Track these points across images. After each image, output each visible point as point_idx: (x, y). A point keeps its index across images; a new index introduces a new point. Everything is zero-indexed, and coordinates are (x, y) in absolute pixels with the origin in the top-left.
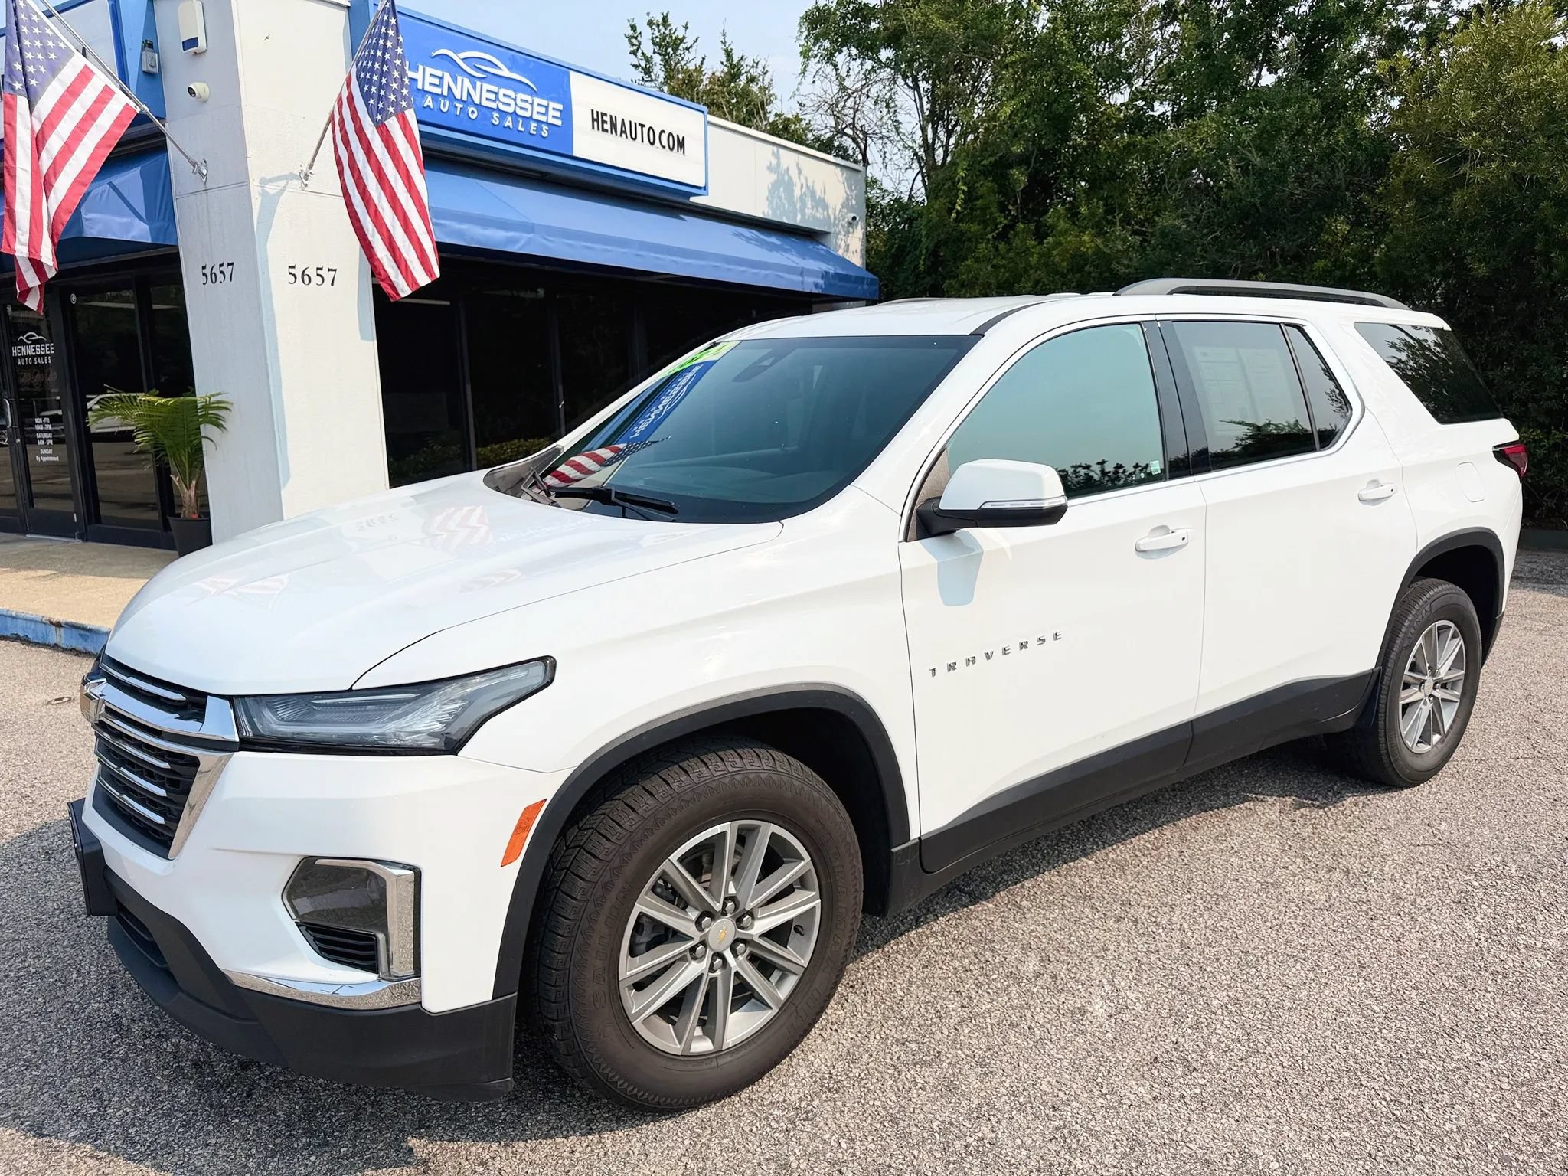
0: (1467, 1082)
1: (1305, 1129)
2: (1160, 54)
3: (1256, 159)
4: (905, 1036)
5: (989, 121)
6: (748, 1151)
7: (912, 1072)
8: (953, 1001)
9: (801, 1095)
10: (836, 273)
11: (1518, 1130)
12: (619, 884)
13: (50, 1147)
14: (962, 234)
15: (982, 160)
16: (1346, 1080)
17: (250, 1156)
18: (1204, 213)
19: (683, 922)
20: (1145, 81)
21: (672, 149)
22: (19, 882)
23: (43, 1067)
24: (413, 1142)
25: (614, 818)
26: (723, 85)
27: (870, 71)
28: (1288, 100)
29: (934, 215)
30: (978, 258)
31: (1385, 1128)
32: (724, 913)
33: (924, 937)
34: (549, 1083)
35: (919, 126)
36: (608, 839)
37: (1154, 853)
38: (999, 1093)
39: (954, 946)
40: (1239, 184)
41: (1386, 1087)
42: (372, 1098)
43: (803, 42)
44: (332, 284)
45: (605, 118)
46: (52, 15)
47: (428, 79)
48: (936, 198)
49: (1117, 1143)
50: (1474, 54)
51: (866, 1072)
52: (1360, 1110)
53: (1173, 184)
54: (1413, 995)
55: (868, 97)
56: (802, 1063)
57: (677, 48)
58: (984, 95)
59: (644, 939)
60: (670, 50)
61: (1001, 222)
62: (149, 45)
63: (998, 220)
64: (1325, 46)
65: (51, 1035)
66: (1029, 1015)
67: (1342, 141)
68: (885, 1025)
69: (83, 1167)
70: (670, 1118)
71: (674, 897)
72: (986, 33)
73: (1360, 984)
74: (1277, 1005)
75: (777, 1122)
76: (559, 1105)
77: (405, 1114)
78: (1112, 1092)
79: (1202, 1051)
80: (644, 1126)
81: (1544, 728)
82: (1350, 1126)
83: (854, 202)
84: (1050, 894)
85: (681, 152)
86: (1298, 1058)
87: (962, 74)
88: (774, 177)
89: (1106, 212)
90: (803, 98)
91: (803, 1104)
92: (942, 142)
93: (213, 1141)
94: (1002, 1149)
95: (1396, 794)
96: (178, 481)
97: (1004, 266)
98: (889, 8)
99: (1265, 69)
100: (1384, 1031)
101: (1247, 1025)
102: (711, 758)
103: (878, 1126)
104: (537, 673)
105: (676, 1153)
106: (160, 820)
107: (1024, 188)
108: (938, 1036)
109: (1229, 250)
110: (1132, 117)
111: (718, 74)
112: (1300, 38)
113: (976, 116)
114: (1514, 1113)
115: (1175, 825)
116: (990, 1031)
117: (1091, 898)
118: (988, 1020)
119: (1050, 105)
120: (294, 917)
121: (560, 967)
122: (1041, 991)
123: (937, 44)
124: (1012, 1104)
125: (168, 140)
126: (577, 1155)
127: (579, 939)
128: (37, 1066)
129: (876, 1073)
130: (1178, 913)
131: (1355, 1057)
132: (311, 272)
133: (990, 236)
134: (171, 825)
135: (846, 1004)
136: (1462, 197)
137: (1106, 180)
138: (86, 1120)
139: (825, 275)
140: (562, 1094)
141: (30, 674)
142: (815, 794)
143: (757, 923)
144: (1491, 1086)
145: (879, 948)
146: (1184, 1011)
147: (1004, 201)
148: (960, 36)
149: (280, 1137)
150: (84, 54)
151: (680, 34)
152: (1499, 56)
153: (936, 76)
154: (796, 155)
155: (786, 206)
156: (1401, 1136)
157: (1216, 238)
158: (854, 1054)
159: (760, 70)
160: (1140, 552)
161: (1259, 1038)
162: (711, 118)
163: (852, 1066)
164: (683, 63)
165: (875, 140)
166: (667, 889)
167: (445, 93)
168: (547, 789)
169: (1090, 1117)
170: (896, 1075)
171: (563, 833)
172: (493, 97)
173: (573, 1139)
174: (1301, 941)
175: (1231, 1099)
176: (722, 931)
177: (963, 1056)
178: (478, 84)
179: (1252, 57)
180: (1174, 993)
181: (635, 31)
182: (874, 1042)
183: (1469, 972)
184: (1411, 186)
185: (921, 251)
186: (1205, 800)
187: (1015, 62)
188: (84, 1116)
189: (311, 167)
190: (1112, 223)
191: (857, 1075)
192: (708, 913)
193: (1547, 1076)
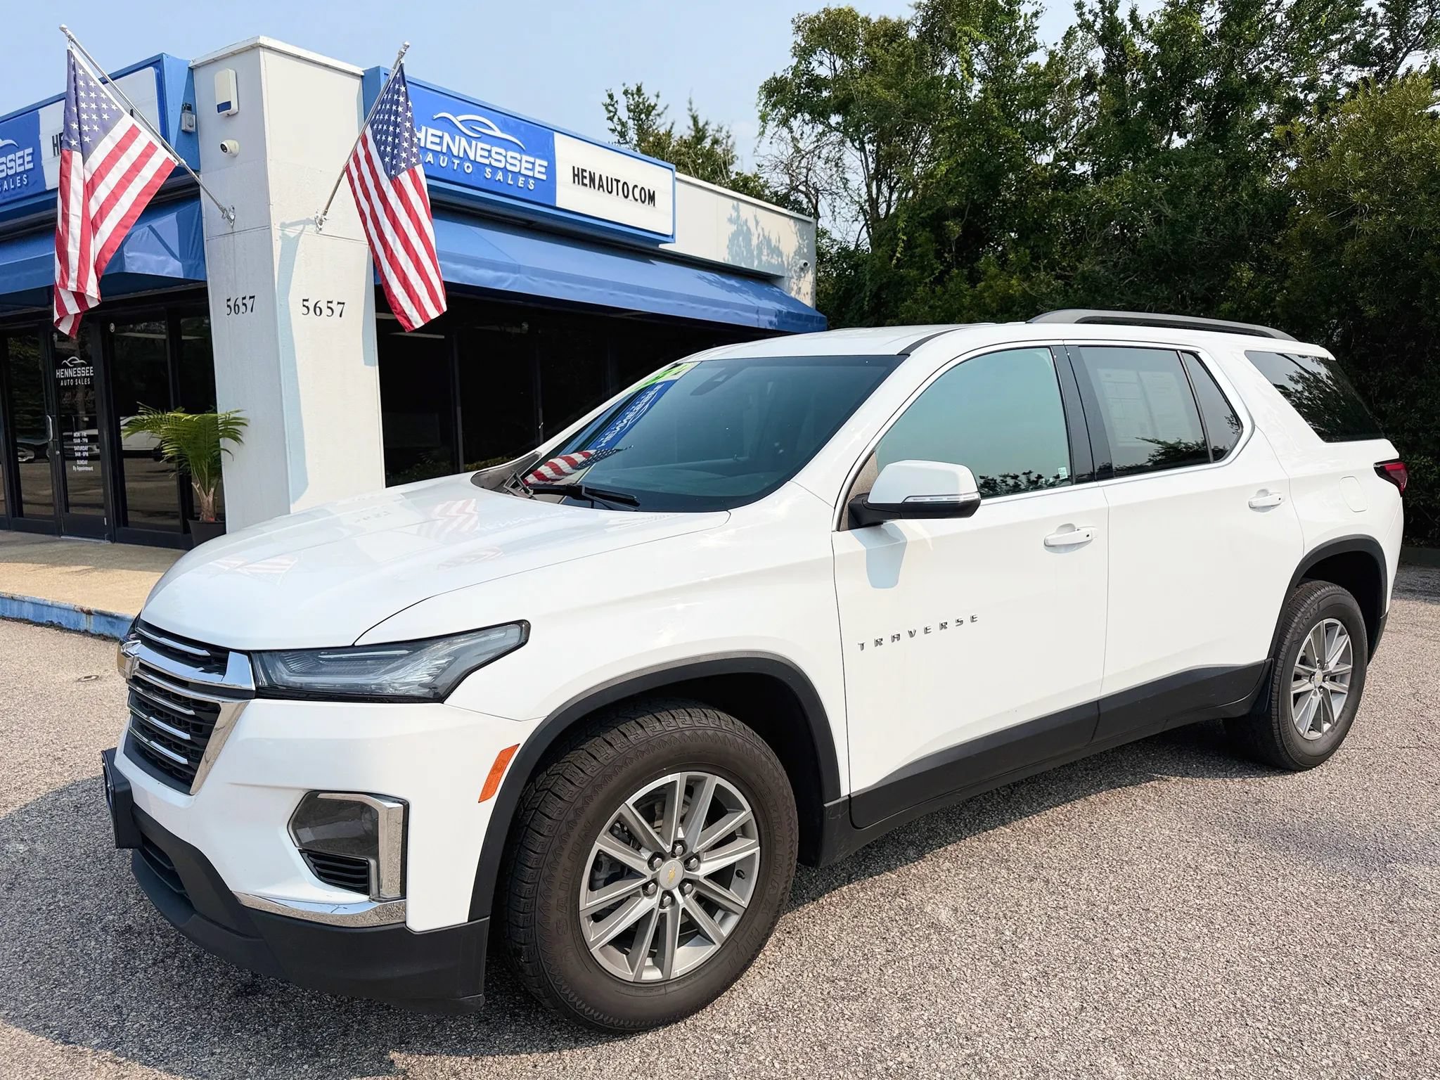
0: (1344, 1025)
1: (1194, 1061)
2: (1081, 120)
3: (1168, 211)
4: (835, 975)
5: (927, 179)
6: (691, 1069)
7: (840, 1005)
8: (879, 946)
9: (740, 1023)
10: (788, 312)
11: (1388, 1066)
12: (582, 822)
13: (75, 1052)
14: (902, 278)
15: (920, 213)
16: (1233, 1020)
17: (250, 1063)
18: (1121, 260)
19: (637, 861)
20: (1068, 144)
21: (643, 202)
22: (51, 830)
23: (70, 986)
24: (394, 1055)
25: (578, 765)
26: (690, 148)
27: (820, 134)
28: (1196, 159)
29: (877, 261)
30: (917, 299)
31: (1267, 1063)
32: (673, 855)
33: (855, 892)
34: (516, 1008)
35: (864, 183)
36: (572, 783)
37: (1066, 823)
38: (918, 1024)
39: (881, 899)
40: (1153, 233)
41: (1270, 1027)
42: (359, 1017)
43: (761, 108)
44: (341, 316)
45: (585, 174)
46: (107, 82)
47: (430, 139)
48: (879, 246)
49: (1023, 1069)
50: (1361, 121)
51: (799, 1004)
52: (1244, 1047)
53: (1092, 235)
54: (1298, 949)
55: (819, 157)
56: (741, 996)
57: (650, 115)
58: (923, 156)
59: (602, 875)
60: (643, 116)
61: (937, 268)
62: (188, 108)
63: (935, 266)
64: (1230, 114)
65: (78, 959)
66: (947, 959)
67: (1246, 198)
68: (818, 965)
69: (104, 1069)
70: (622, 1040)
71: (630, 839)
72: (925, 102)
73: (1250, 939)
74: (1172, 955)
75: (719, 1045)
76: (524, 1027)
77: (387, 1031)
78: (1020, 1026)
79: (1103, 993)
80: (599, 1046)
81: (1430, 721)
82: (1235, 1059)
83: (805, 250)
84: (971, 857)
85: (652, 205)
86: (1190, 1001)
87: (903, 137)
88: (734, 228)
89: (1033, 259)
90: (762, 159)
91: (741, 1030)
92: (885, 197)
93: (218, 1051)
94: (919, 1072)
95: (1289, 776)
96: (199, 488)
97: (939, 307)
98: (839, 80)
99: (1175, 133)
100: (1269, 979)
101: (1145, 972)
102: (663, 715)
103: (808, 1050)
104: (514, 635)
105: (627, 1069)
106: (184, 761)
107: (958, 238)
108: (865, 975)
109: (1144, 292)
110: (1056, 176)
111: (685, 137)
112: (1206, 106)
113: (915, 174)
114: (1386, 1052)
115: (1086, 799)
116: (912, 972)
117: (1007, 861)
118: (910, 962)
119: (982, 165)
120: (297, 845)
121: (527, 896)
122: (959, 939)
123: (882, 111)
124: (929, 1034)
125: (202, 189)
126: (540, 1069)
127: (546, 872)
128: (65, 985)
129: (808, 1005)
130: (1086, 875)
131: (1243, 1001)
132: (323, 305)
133: (927, 280)
134: (193, 765)
135: (783, 947)
136: (1353, 246)
137: (1033, 232)
138: (107, 1030)
139: (779, 314)
140: (527, 1017)
141: (62, 655)
142: (757, 752)
143: (703, 866)
144: (1366, 1029)
145: (814, 900)
146: (1088, 958)
147: (941, 249)
148: (901, 104)
149: (277, 1048)
150: (132, 114)
151: (652, 101)
152: (1384, 122)
153: (881, 139)
154: (754, 208)
155: (745, 253)
156: (1282, 1069)
157: (1132, 282)
158: (789, 989)
159: (724, 134)
160: (1048, 546)
161: (1155, 983)
162: (678, 175)
163: (786, 999)
164: (654, 127)
165: (825, 195)
166: (623, 831)
167: (444, 151)
168: (520, 735)
169: (999, 1046)
170: (826, 1007)
171: (532, 778)
172: (486, 154)
173: (536, 1055)
174: (1197, 901)
175: (1128, 1035)
176: (671, 871)
177: (887, 993)
178: (474, 143)
179: (1163, 124)
180: (1079, 943)
181: (612, 99)
182: (807, 979)
183: (1350, 930)
184: (1307, 238)
185: (865, 293)
186: (1115, 778)
187: (949, 127)
188: (105, 1028)
189: (325, 213)
190: (1037, 269)
191: (791, 1007)
192: (660, 855)
193: (1418, 1021)
